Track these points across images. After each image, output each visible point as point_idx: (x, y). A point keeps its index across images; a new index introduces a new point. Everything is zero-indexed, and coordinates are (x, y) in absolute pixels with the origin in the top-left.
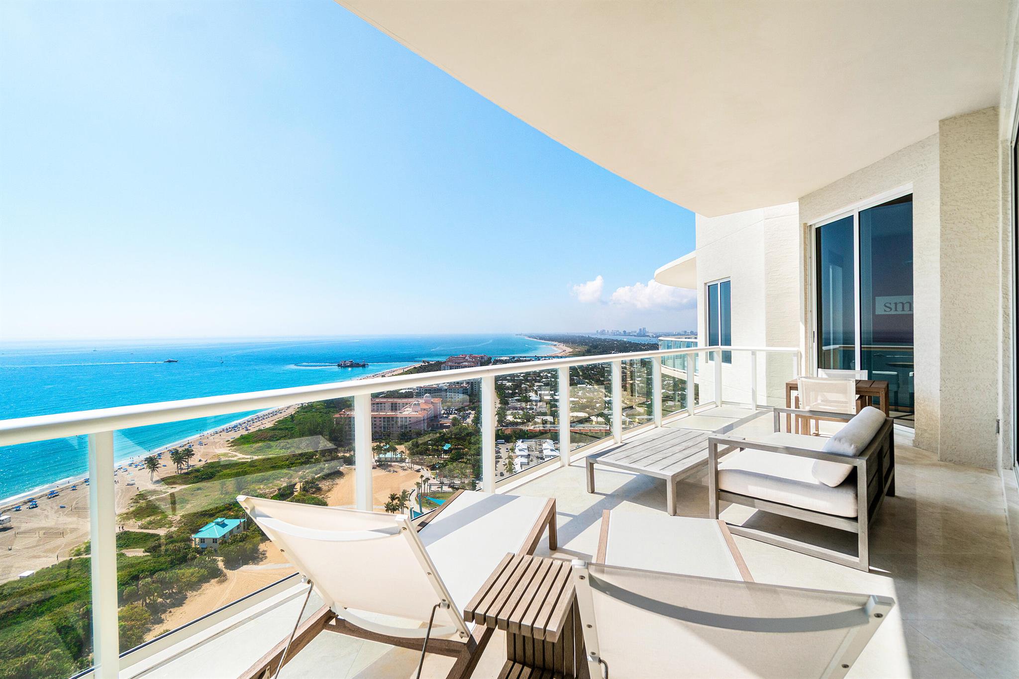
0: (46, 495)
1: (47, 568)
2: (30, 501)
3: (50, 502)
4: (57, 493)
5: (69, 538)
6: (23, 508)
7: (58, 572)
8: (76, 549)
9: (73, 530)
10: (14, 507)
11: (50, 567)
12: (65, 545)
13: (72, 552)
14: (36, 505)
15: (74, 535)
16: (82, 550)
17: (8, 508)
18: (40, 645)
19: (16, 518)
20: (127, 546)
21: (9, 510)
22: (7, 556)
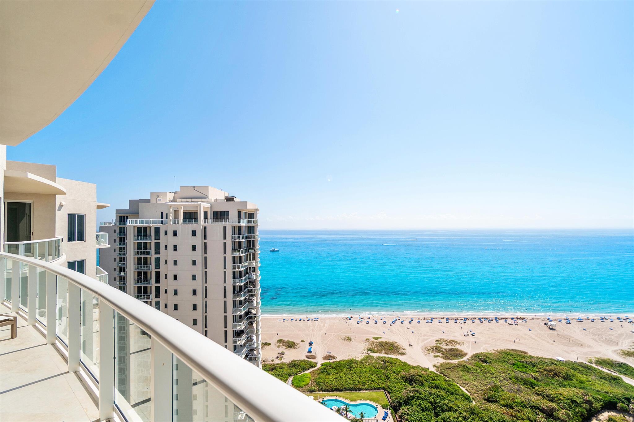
0: (576, 319)
1: (571, 361)
2: (567, 319)
3: (578, 324)
4: (582, 320)
5: (586, 350)
6: (563, 322)
7: (577, 367)
8: (589, 358)
9: (589, 346)
10: (559, 319)
11: (573, 362)
12: (584, 353)
13: (587, 359)
14: (569, 322)
15: (589, 350)
16: (593, 361)
17: (556, 319)
18: (561, 403)
19: (559, 326)
20: (625, 374)
21: (556, 320)
22: (553, 344)
